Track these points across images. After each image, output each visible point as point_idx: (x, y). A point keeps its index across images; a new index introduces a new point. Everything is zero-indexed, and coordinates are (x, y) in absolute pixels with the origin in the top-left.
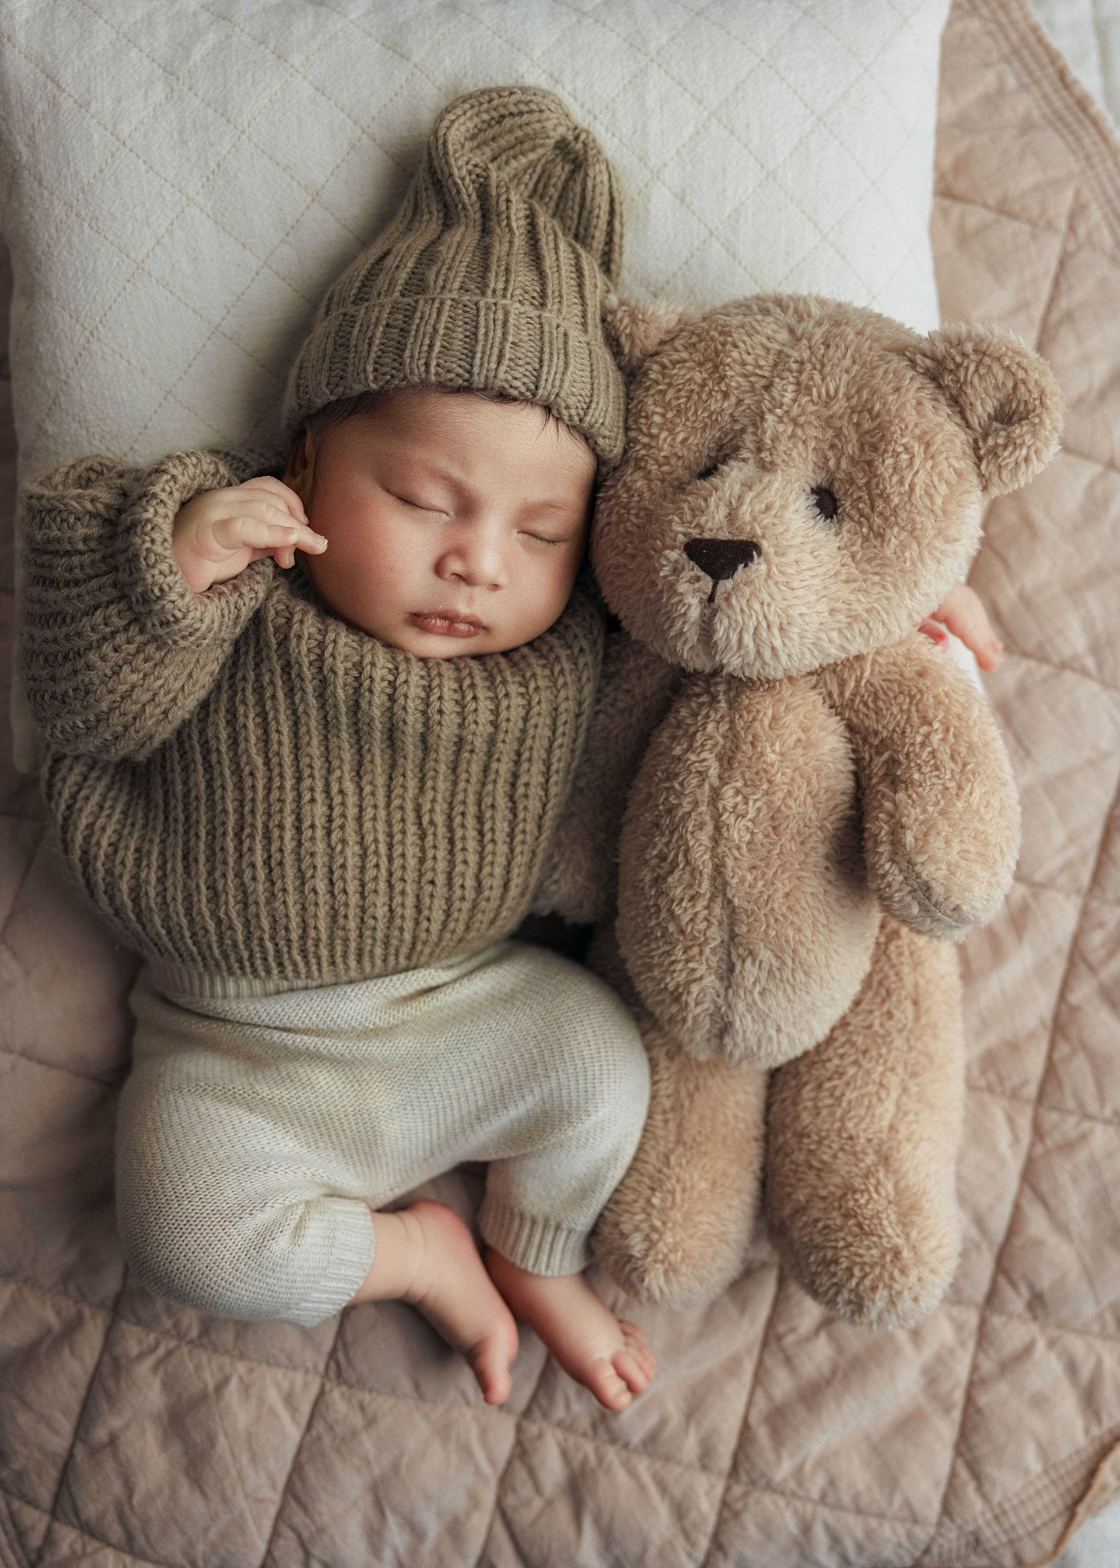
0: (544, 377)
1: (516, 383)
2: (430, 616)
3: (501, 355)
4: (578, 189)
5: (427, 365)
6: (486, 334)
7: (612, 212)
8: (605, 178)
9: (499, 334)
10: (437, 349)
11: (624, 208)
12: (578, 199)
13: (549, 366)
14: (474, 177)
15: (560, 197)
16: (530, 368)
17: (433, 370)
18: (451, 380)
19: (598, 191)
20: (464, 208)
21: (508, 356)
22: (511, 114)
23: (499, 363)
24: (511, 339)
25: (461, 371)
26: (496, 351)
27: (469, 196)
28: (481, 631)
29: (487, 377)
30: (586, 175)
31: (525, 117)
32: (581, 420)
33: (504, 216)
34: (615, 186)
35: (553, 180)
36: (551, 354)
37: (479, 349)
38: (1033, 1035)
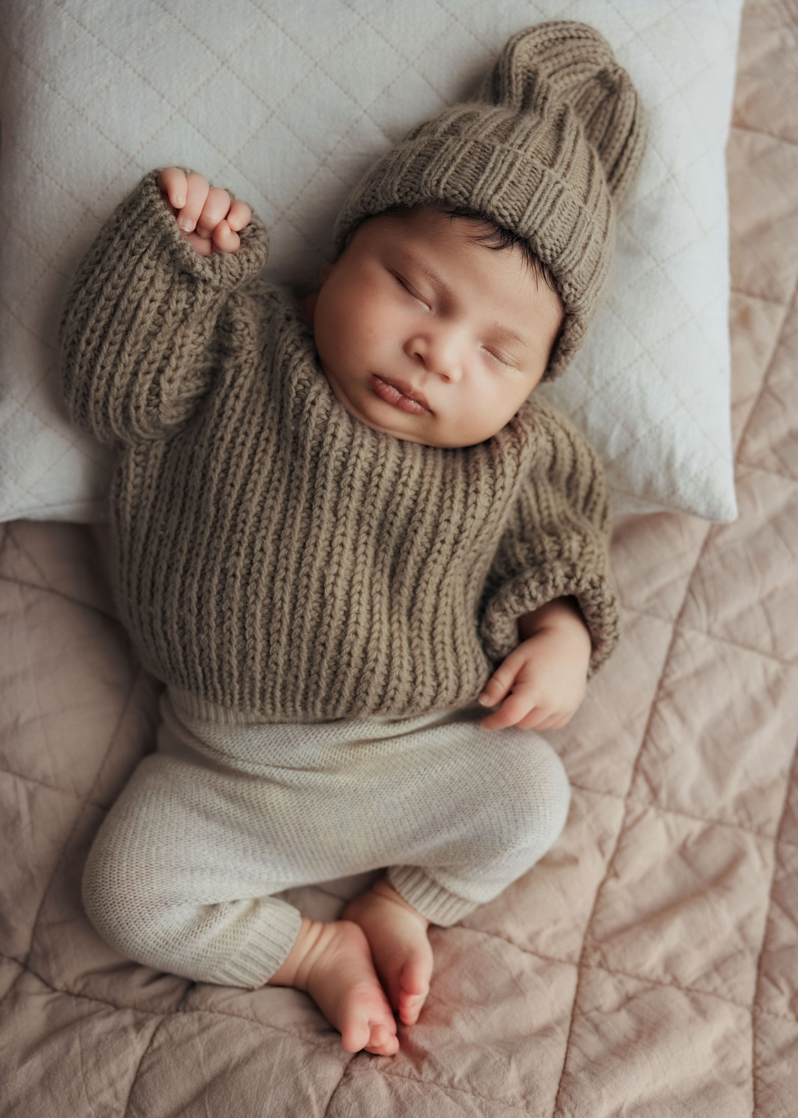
0: (528, 213)
1: (505, 213)
2: (387, 381)
3: (499, 187)
4: (610, 108)
5: (439, 181)
6: (493, 169)
7: (631, 131)
8: (633, 103)
9: (503, 171)
10: (450, 172)
11: (640, 130)
12: (608, 116)
13: (535, 208)
14: (525, 77)
15: (594, 114)
16: (519, 204)
17: (442, 186)
18: (454, 196)
19: (625, 112)
20: (511, 96)
21: (504, 189)
22: (572, 37)
23: (495, 192)
24: (511, 177)
25: (464, 190)
26: (496, 182)
27: (517, 88)
28: (427, 414)
29: (482, 200)
30: (619, 98)
31: (582, 42)
32: (553, 261)
33: (539, 108)
34: (638, 112)
35: (592, 99)
36: (539, 200)
37: (483, 178)
38: (774, 783)
